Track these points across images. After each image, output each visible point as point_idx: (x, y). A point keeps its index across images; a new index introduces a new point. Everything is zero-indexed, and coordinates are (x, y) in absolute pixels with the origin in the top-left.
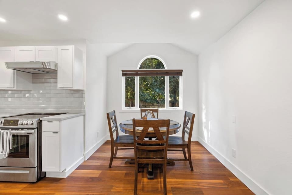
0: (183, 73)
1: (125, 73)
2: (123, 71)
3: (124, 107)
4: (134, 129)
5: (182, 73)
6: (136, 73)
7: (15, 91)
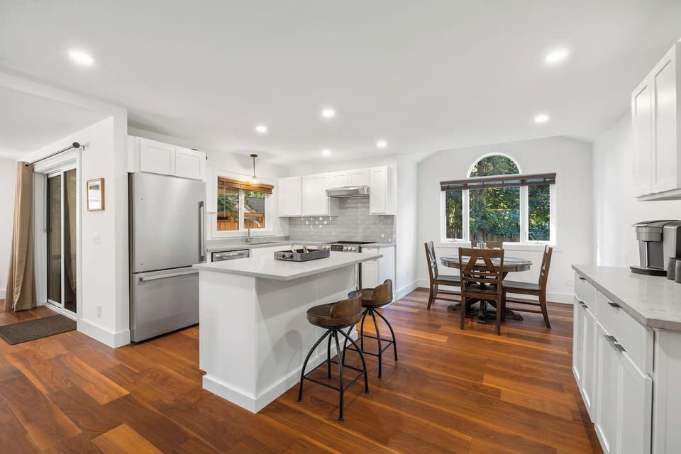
0: (557, 179)
1: (446, 186)
2: (441, 183)
3: (444, 240)
4: (460, 259)
5: (554, 178)
6: (465, 185)
7: (325, 218)
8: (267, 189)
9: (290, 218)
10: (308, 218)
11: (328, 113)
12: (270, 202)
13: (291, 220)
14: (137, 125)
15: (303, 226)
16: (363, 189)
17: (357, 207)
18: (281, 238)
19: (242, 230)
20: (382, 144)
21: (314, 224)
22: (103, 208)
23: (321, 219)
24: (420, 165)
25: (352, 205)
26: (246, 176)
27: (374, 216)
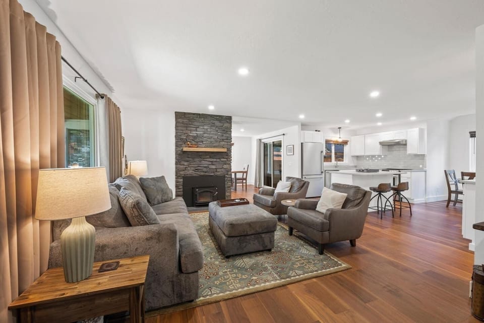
7: (380, 156)
8: (346, 143)
9: (357, 156)
10: (368, 156)
11: (375, 94)
12: (346, 149)
13: (358, 157)
15: (365, 160)
16: (403, 141)
17: (400, 150)
18: (352, 166)
19: (334, 162)
20: (413, 118)
21: (372, 159)
22: (293, 154)
23: (377, 157)
24: (451, 122)
25: (397, 149)
26: (336, 138)
27: (410, 155)
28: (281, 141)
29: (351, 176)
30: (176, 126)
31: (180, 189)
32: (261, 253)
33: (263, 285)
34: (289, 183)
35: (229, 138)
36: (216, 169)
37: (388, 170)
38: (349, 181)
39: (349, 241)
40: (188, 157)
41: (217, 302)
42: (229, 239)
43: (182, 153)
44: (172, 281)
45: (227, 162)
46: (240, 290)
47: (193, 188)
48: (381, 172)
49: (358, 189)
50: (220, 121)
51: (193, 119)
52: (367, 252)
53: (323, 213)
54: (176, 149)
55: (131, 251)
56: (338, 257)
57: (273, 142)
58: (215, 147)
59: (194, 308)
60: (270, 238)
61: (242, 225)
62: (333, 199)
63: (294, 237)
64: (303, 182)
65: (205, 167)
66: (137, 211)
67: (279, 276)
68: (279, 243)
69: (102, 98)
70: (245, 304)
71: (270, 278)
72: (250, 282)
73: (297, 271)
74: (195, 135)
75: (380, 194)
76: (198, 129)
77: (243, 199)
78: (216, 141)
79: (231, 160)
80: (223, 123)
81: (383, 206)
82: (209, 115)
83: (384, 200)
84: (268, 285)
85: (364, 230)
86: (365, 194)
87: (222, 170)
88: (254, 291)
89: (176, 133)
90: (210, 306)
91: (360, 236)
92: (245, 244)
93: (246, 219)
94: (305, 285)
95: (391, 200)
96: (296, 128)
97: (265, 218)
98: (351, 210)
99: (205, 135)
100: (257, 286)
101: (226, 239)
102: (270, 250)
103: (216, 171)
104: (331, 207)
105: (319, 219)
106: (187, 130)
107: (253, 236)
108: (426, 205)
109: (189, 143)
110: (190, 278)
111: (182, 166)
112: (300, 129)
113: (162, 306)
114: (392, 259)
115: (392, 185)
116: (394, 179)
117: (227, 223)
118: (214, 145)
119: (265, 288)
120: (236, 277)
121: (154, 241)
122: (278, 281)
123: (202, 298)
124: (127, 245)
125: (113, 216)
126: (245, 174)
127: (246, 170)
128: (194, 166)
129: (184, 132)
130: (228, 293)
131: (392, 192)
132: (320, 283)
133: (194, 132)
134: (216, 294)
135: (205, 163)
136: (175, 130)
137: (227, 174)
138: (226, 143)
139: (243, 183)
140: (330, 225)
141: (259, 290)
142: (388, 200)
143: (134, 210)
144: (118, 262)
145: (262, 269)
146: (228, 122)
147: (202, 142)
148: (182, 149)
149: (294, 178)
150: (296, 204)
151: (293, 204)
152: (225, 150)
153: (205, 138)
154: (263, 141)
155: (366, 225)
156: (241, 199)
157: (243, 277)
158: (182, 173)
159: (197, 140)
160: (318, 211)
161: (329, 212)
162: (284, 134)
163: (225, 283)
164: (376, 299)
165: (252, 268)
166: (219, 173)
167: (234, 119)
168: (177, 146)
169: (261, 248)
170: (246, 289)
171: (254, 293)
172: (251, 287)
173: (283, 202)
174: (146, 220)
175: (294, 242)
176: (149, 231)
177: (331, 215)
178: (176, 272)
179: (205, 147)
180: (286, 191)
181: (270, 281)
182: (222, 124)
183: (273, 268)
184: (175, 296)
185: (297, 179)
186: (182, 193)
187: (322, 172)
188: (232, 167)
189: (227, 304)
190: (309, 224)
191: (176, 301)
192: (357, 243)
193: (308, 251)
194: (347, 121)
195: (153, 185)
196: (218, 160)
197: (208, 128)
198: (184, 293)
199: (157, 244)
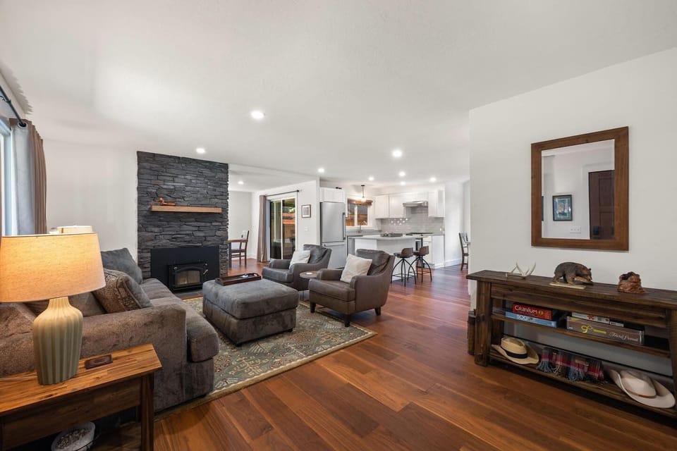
7: (404, 219)
8: (369, 203)
9: (382, 219)
10: (393, 219)
12: (370, 210)
13: (382, 221)
14: (323, 182)
15: (389, 224)
16: (424, 203)
17: (422, 213)
18: (377, 231)
19: (356, 226)
20: (433, 179)
21: (396, 222)
22: (310, 216)
23: (401, 220)
25: (419, 212)
26: (359, 197)
27: (431, 218)
28: (294, 199)
29: (376, 241)
30: (139, 174)
31: (145, 268)
32: (281, 335)
33: (287, 365)
34: (308, 252)
35: (225, 195)
36: (205, 237)
37: (411, 234)
38: (373, 247)
39: (374, 310)
40: (160, 221)
41: (236, 391)
42: (242, 321)
43: (148, 214)
44: (180, 374)
45: (222, 227)
46: (262, 374)
47: (168, 266)
48: (404, 236)
49: (382, 254)
50: (211, 169)
51: (168, 163)
52: (391, 318)
53: (348, 283)
54: (138, 207)
55: (123, 341)
56: (364, 326)
57: (283, 201)
58: (202, 205)
59: (208, 403)
60: (292, 316)
61: (257, 303)
62: (358, 267)
63: (318, 314)
64: (324, 251)
65: (188, 234)
66: (126, 291)
67: (305, 354)
68: (300, 322)
69: (23, 125)
70: (271, 386)
71: (294, 357)
72: (273, 365)
73: (323, 346)
74: (172, 187)
75: (403, 260)
76: (176, 180)
77: (253, 274)
78: (206, 198)
79: (228, 224)
80: (216, 173)
81: (407, 273)
82: (194, 160)
83: (407, 266)
84: (294, 364)
85: (388, 298)
86: (390, 259)
87: (215, 238)
88: (279, 372)
89: (139, 183)
90: (229, 396)
91: (384, 304)
92: (261, 326)
93: (263, 296)
94: (333, 357)
95: (414, 265)
96: (313, 184)
97: (285, 292)
98: (376, 276)
99: (188, 188)
100: (281, 367)
101: (238, 323)
102: (290, 331)
103: (205, 240)
104: (356, 274)
105: (345, 288)
106: (158, 179)
107: (271, 316)
108: (446, 270)
109: (161, 199)
110: (202, 367)
111: (150, 234)
112: (319, 185)
113: (166, 407)
114: (411, 321)
115: (414, 250)
116: (417, 243)
117: (237, 303)
118: (203, 203)
119: (291, 367)
120: (255, 363)
121: (156, 326)
122: (304, 359)
123: (216, 391)
124: (117, 334)
125: (86, 301)
126: (243, 244)
127: (245, 238)
128: (170, 233)
129: (153, 182)
130: (248, 379)
131: (414, 257)
132: (347, 352)
133: (170, 184)
134: (233, 384)
135: (188, 228)
136: (137, 179)
137: (222, 244)
138: (220, 201)
139: (240, 256)
140: (356, 293)
141: (284, 370)
142: (411, 266)
143: (121, 290)
144: (110, 356)
145: (284, 351)
146: (222, 172)
147: (183, 198)
148: (150, 208)
149: (313, 246)
150: (318, 276)
151: (315, 276)
152: (219, 210)
153: (187, 193)
154: (268, 198)
155: (389, 293)
156: (249, 274)
157: (264, 361)
158: (149, 243)
159: (175, 195)
160: (343, 282)
161: (355, 280)
162: (298, 191)
163: (243, 371)
164: (398, 355)
165: (272, 351)
166: (209, 243)
167: (230, 168)
168: (140, 202)
169: (281, 329)
170: (269, 372)
171: (279, 374)
172: (275, 369)
173: (302, 275)
174: (137, 301)
175: (317, 319)
176: (148, 315)
177: (356, 282)
178: (185, 362)
179: (187, 206)
180: (305, 261)
181: (296, 359)
182: (214, 174)
183: (296, 348)
184: (184, 391)
185: (318, 247)
186: (150, 273)
187: (344, 239)
188: (229, 234)
189: (249, 391)
190: (334, 296)
191: (185, 397)
192: (382, 312)
193: (333, 326)
194: (371, 179)
195: (112, 262)
196: (208, 224)
197: (193, 178)
198: (196, 386)
199: (160, 330)
